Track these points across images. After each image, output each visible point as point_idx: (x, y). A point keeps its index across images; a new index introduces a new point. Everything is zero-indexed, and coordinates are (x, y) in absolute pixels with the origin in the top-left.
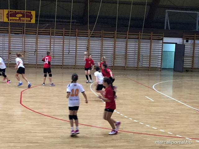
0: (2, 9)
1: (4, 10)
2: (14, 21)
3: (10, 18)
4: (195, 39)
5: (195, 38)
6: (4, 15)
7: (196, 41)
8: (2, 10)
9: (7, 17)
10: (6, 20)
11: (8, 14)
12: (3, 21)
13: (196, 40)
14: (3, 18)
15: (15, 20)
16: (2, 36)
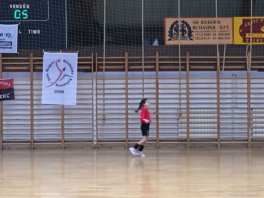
0: (230, 16)
2: (256, 42)
6: (233, 30)
9: (241, 34)
11: (241, 27)
12: (231, 43)
15: (258, 40)
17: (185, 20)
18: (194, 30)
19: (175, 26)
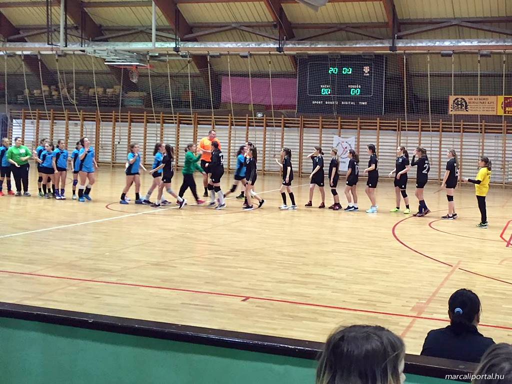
0: (495, 95)
1: (499, 96)
3: (507, 109)
6: (497, 105)
8: (495, 97)
9: (503, 108)
10: (501, 112)
11: (503, 103)
12: (495, 114)
14: (495, 109)
16: (494, 138)
17: (463, 97)
18: (469, 104)
19: (456, 101)
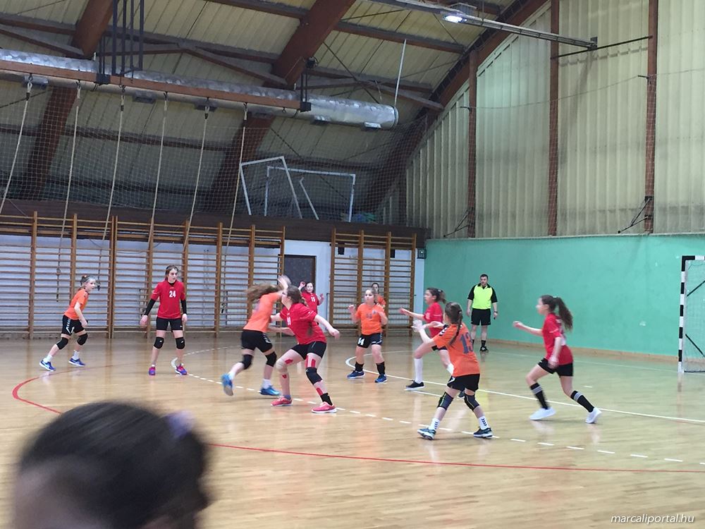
4: (363, 245)
5: (363, 241)
7: (364, 250)
13: (365, 247)
